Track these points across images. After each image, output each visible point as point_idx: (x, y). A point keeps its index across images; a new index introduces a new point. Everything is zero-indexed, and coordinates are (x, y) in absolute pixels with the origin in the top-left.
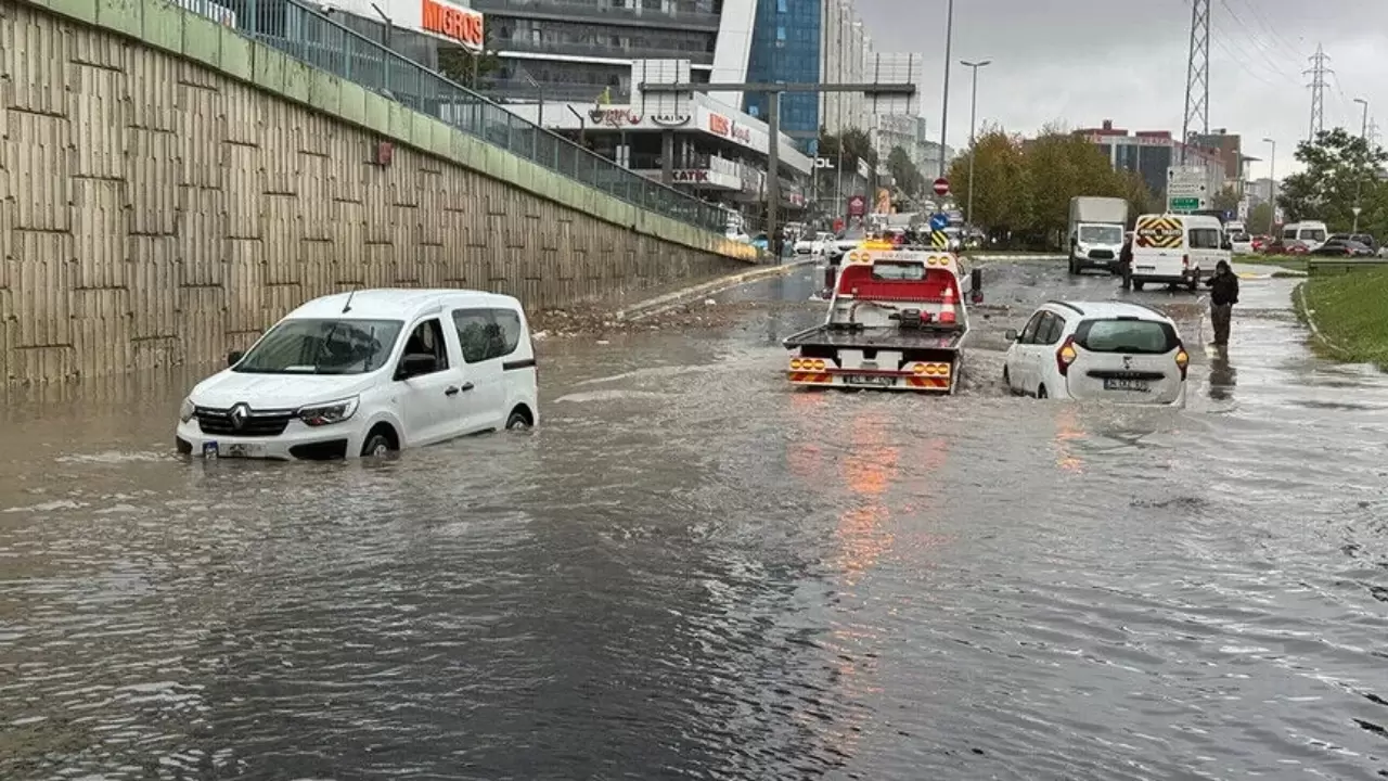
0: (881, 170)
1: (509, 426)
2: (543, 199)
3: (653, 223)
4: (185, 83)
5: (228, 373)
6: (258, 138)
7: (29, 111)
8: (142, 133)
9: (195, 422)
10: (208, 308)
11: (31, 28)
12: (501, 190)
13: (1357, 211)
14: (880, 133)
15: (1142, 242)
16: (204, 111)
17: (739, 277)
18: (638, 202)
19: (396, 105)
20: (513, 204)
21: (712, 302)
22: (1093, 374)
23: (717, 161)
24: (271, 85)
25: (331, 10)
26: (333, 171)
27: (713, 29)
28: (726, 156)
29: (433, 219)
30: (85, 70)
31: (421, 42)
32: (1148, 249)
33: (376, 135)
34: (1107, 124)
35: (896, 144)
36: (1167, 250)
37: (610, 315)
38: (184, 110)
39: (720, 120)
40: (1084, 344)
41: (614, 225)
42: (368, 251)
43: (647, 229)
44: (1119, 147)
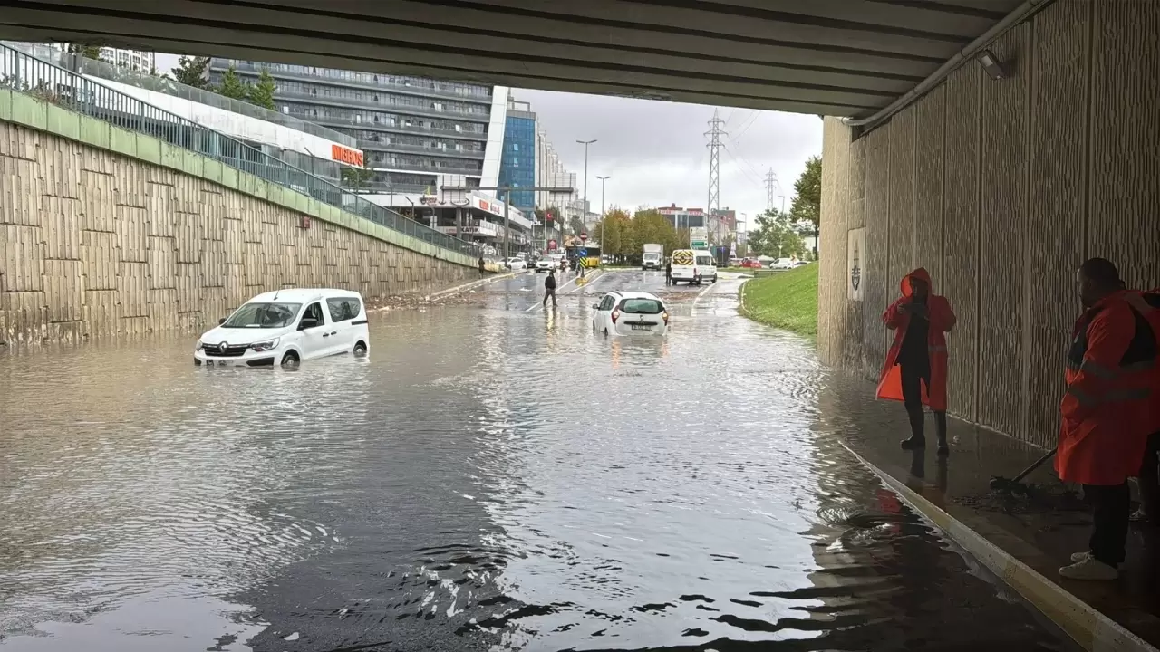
0: (566, 226)
1: (355, 350)
2: (388, 243)
3: (445, 254)
4: (204, 191)
5: (219, 328)
6: (241, 216)
7: (127, 205)
8: (183, 215)
9: (203, 351)
10: (216, 298)
11: (128, 166)
12: (366, 239)
13: (781, 247)
14: (567, 208)
15: (676, 262)
16: (214, 204)
17: (489, 279)
18: (438, 243)
19: (312, 200)
20: (373, 247)
21: (473, 291)
22: (627, 323)
23: (483, 222)
24: (247, 191)
25: (285, 150)
26: (280, 230)
27: (480, 158)
28: (489, 220)
29: (331, 253)
30: (155, 186)
31: (331, 165)
32: (678, 266)
33: (302, 214)
34: (674, 205)
35: (575, 213)
36: (687, 266)
37: (422, 298)
38: (204, 204)
39: (484, 203)
40: (623, 310)
41: (425, 255)
42: (299, 270)
43: (442, 257)
44: (679, 216)
